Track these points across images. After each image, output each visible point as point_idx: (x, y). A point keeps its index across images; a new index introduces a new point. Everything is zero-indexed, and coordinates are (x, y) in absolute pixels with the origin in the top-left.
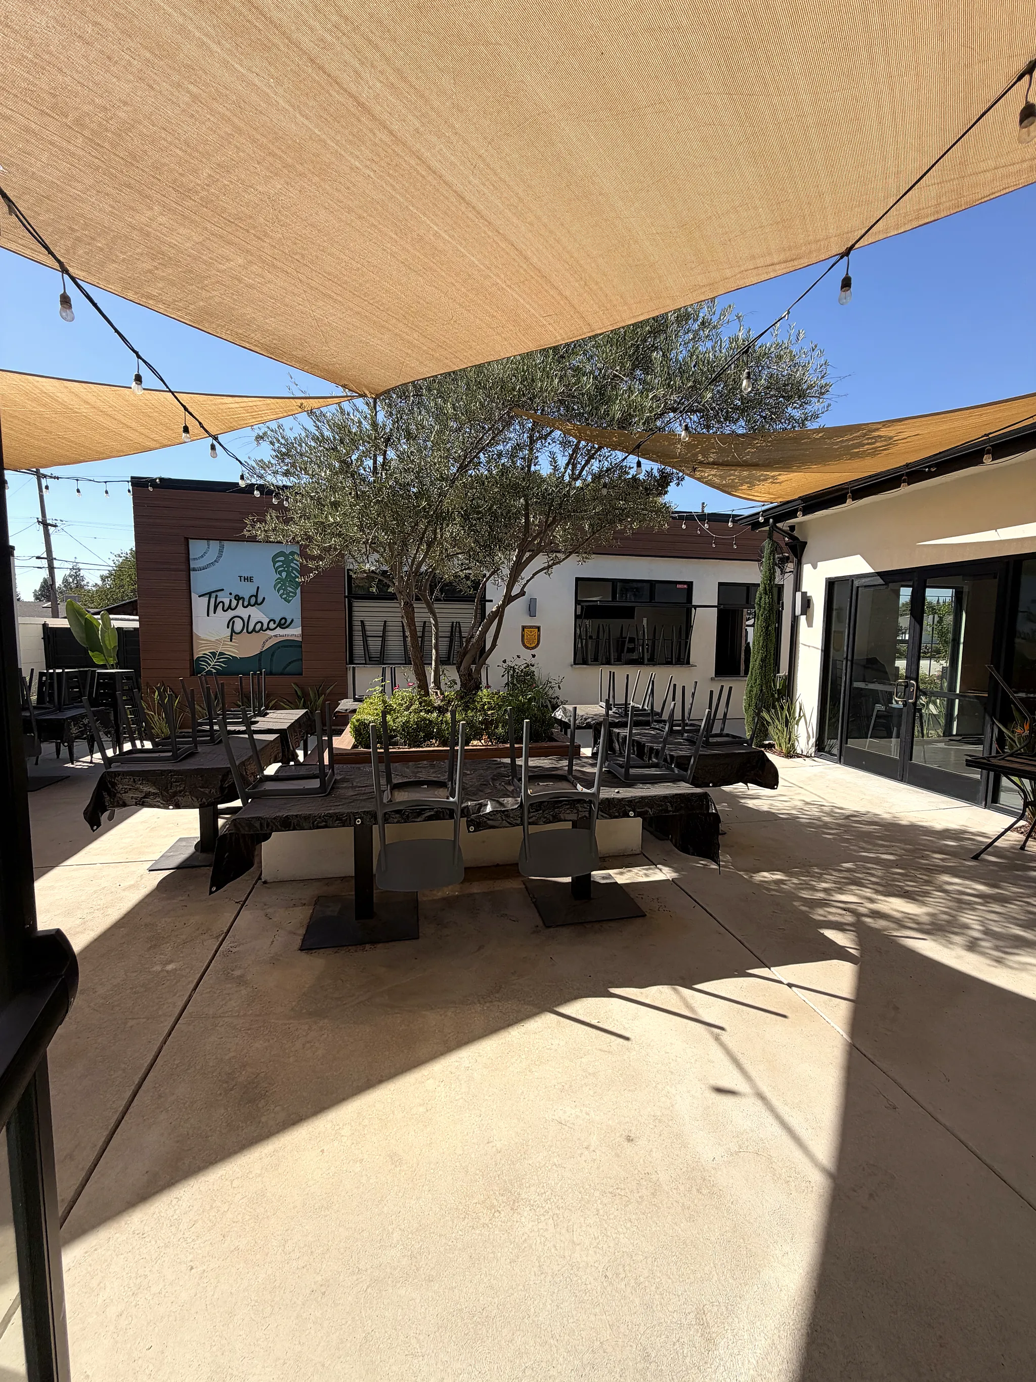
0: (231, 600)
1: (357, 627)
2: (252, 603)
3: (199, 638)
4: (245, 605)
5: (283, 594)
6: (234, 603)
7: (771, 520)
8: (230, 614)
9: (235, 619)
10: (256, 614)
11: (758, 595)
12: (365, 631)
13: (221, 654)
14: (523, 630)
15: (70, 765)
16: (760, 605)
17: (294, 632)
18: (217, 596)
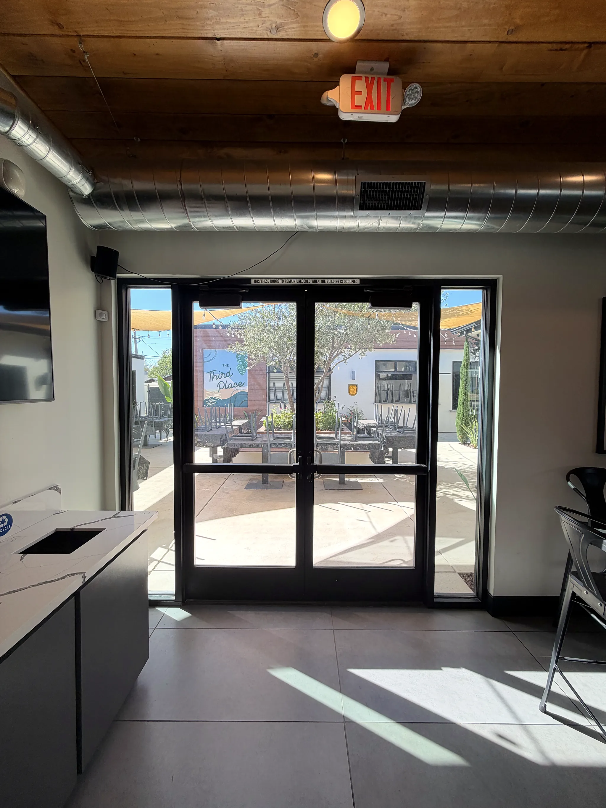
0: (219, 375)
1: (272, 386)
2: (228, 376)
3: (206, 391)
4: (225, 377)
5: (240, 371)
6: (221, 375)
7: (465, 332)
8: (219, 380)
9: (220, 383)
10: (229, 380)
11: (461, 368)
12: (275, 387)
13: (215, 398)
14: (349, 387)
15: (160, 441)
16: (462, 373)
17: (244, 388)
18: (214, 373)
